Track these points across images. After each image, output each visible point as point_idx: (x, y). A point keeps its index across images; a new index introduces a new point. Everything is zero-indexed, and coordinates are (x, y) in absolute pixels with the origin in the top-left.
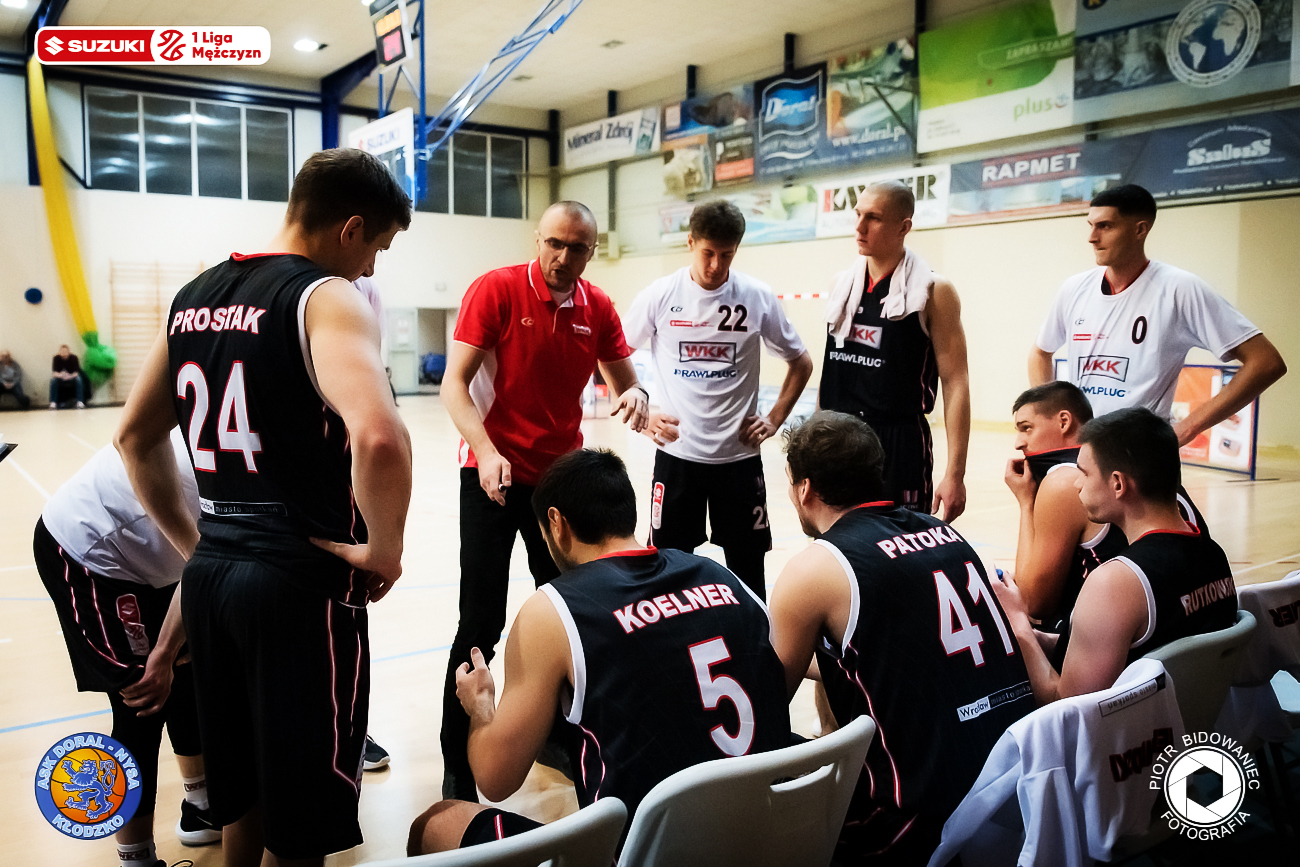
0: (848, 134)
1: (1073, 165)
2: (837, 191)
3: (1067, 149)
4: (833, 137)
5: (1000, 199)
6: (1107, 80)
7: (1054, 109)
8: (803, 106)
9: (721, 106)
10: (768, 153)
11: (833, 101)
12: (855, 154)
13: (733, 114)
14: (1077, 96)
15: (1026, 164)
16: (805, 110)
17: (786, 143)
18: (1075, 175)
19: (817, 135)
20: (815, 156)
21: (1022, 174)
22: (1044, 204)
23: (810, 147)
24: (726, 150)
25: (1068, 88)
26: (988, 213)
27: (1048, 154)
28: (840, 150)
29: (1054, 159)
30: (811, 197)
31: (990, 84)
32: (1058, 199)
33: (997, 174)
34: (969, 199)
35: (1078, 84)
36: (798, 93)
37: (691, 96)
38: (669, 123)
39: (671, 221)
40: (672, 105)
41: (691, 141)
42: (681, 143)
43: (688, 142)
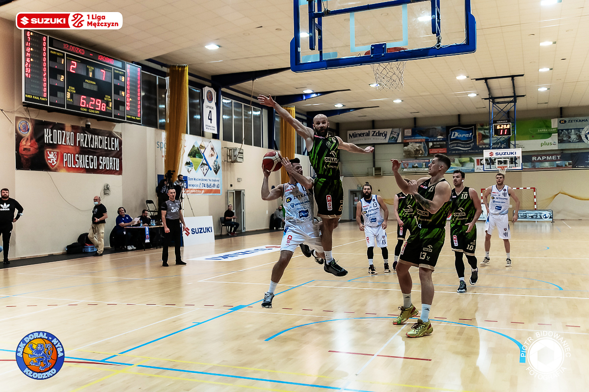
0: (485, 144)
1: (559, 158)
2: (481, 160)
3: (556, 154)
4: (479, 145)
5: (538, 165)
6: (567, 140)
7: (553, 145)
9: (431, 132)
10: (453, 147)
11: (479, 135)
13: (437, 134)
14: (559, 143)
15: (545, 157)
16: (467, 136)
17: (460, 145)
18: (560, 161)
19: (473, 144)
20: (472, 149)
21: (544, 159)
22: (551, 167)
23: (470, 147)
24: (433, 145)
25: (557, 141)
26: (535, 168)
28: (482, 148)
29: (553, 156)
30: (471, 160)
31: (533, 137)
32: (556, 166)
33: (537, 159)
34: (529, 165)
36: (465, 131)
37: (415, 127)
38: (406, 134)
39: (408, 164)
40: (407, 128)
41: (417, 141)
42: (412, 141)
43: (416, 141)
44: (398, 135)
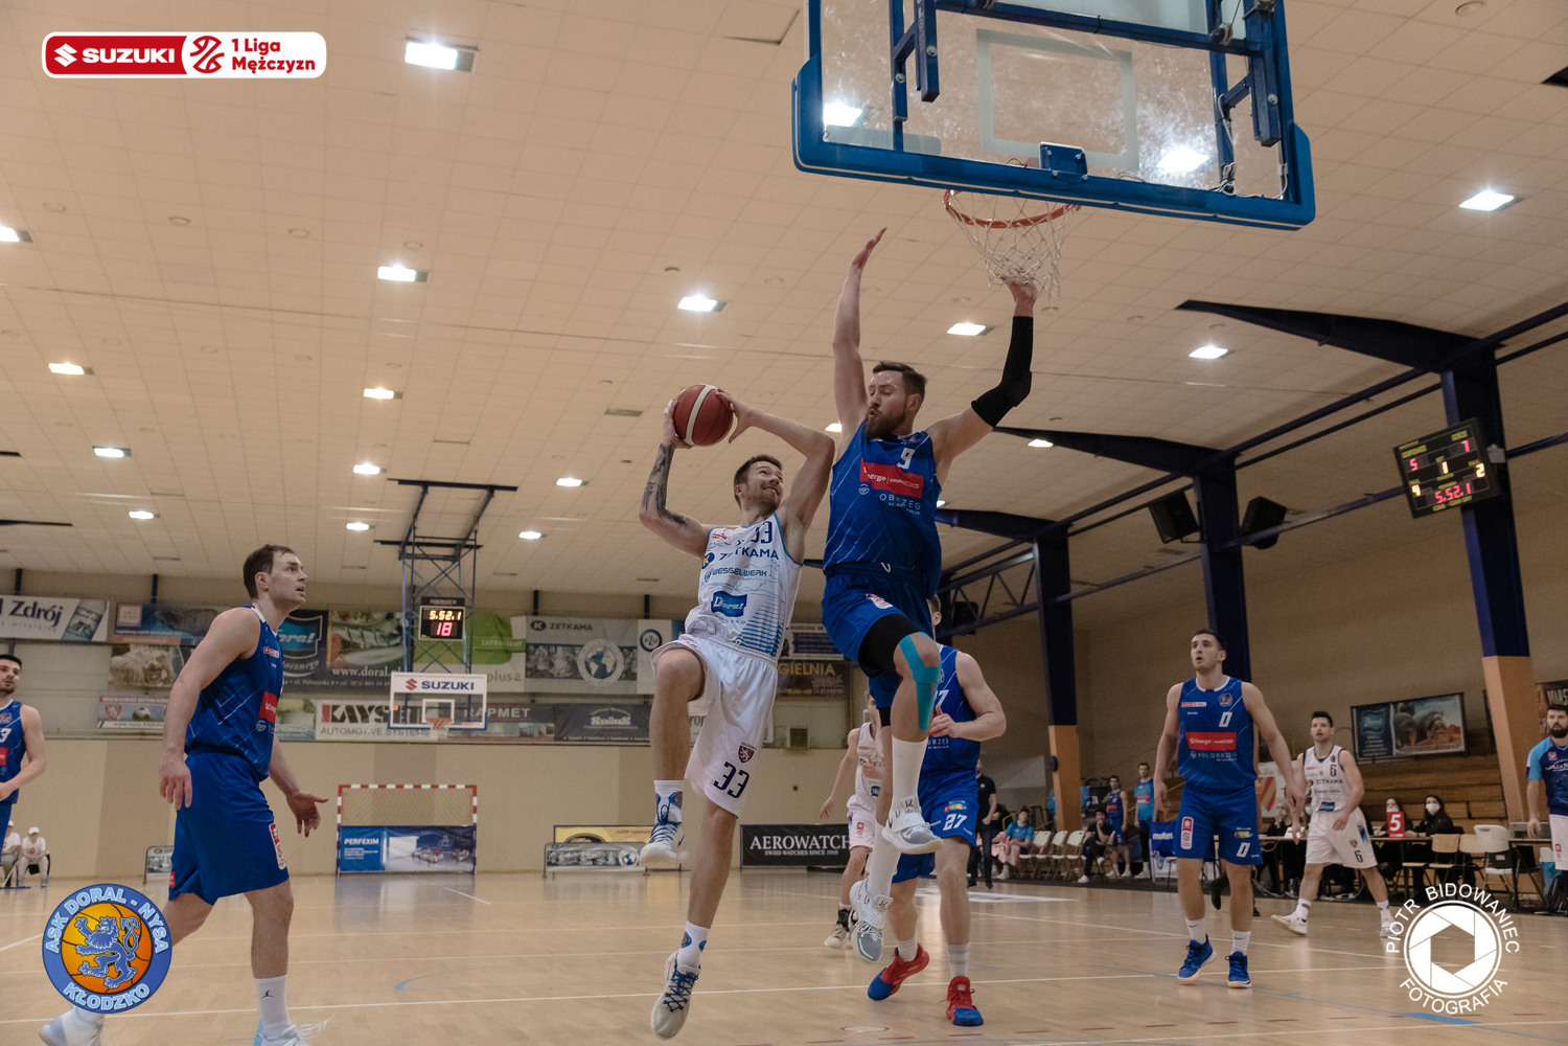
0: (347, 667)
1: (526, 715)
2: (335, 708)
3: (522, 705)
4: (332, 667)
6: (545, 671)
7: (514, 682)
8: (301, 638)
9: (200, 621)
11: (334, 640)
12: (353, 683)
14: (527, 676)
15: (495, 711)
16: (303, 641)
18: (528, 721)
19: (317, 663)
20: (313, 677)
21: (492, 716)
22: (508, 735)
23: (308, 670)
25: (522, 671)
26: (469, 737)
27: (511, 706)
28: (340, 677)
29: (513, 710)
30: (308, 708)
32: (518, 734)
35: (527, 670)
36: (298, 628)
37: (154, 601)
38: (123, 620)
39: (119, 709)
40: (128, 603)
41: (157, 641)
42: (140, 640)
43: (152, 641)
44: (98, 621)
